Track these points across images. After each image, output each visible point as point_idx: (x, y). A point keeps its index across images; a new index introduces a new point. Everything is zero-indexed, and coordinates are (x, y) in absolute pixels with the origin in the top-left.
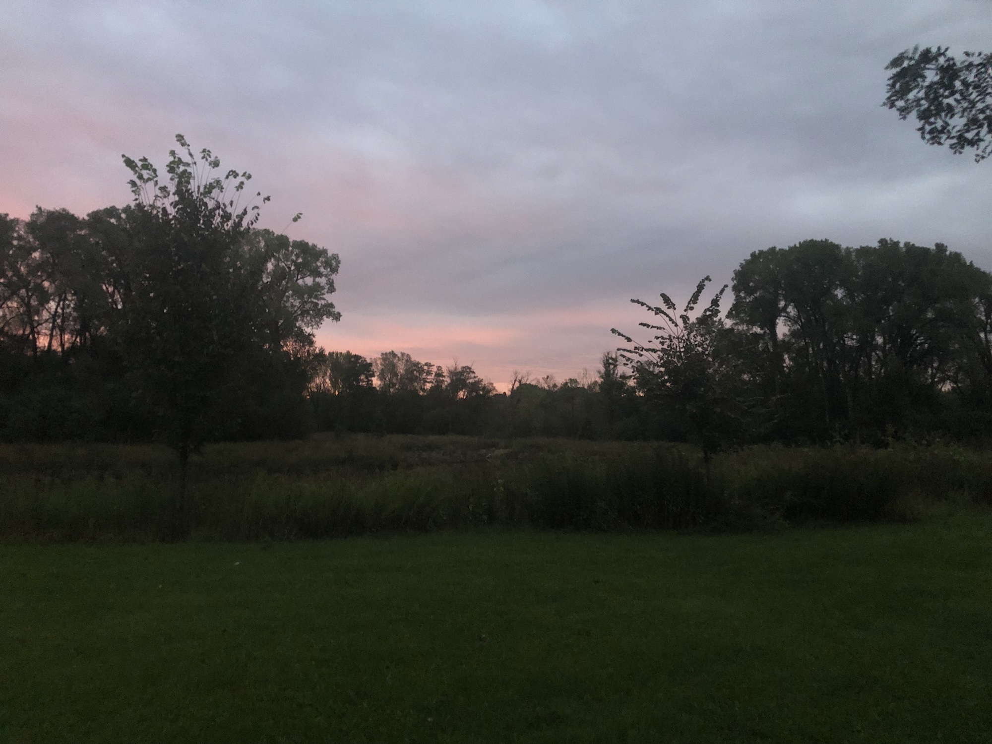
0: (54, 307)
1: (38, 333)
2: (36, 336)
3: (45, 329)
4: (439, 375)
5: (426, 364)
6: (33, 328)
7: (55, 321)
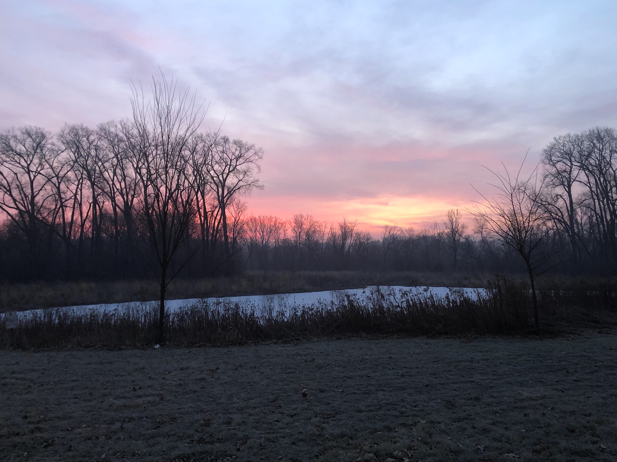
0: (76, 189)
1: (66, 207)
2: (64, 209)
3: (70, 203)
6: (62, 203)
7: (76, 198)
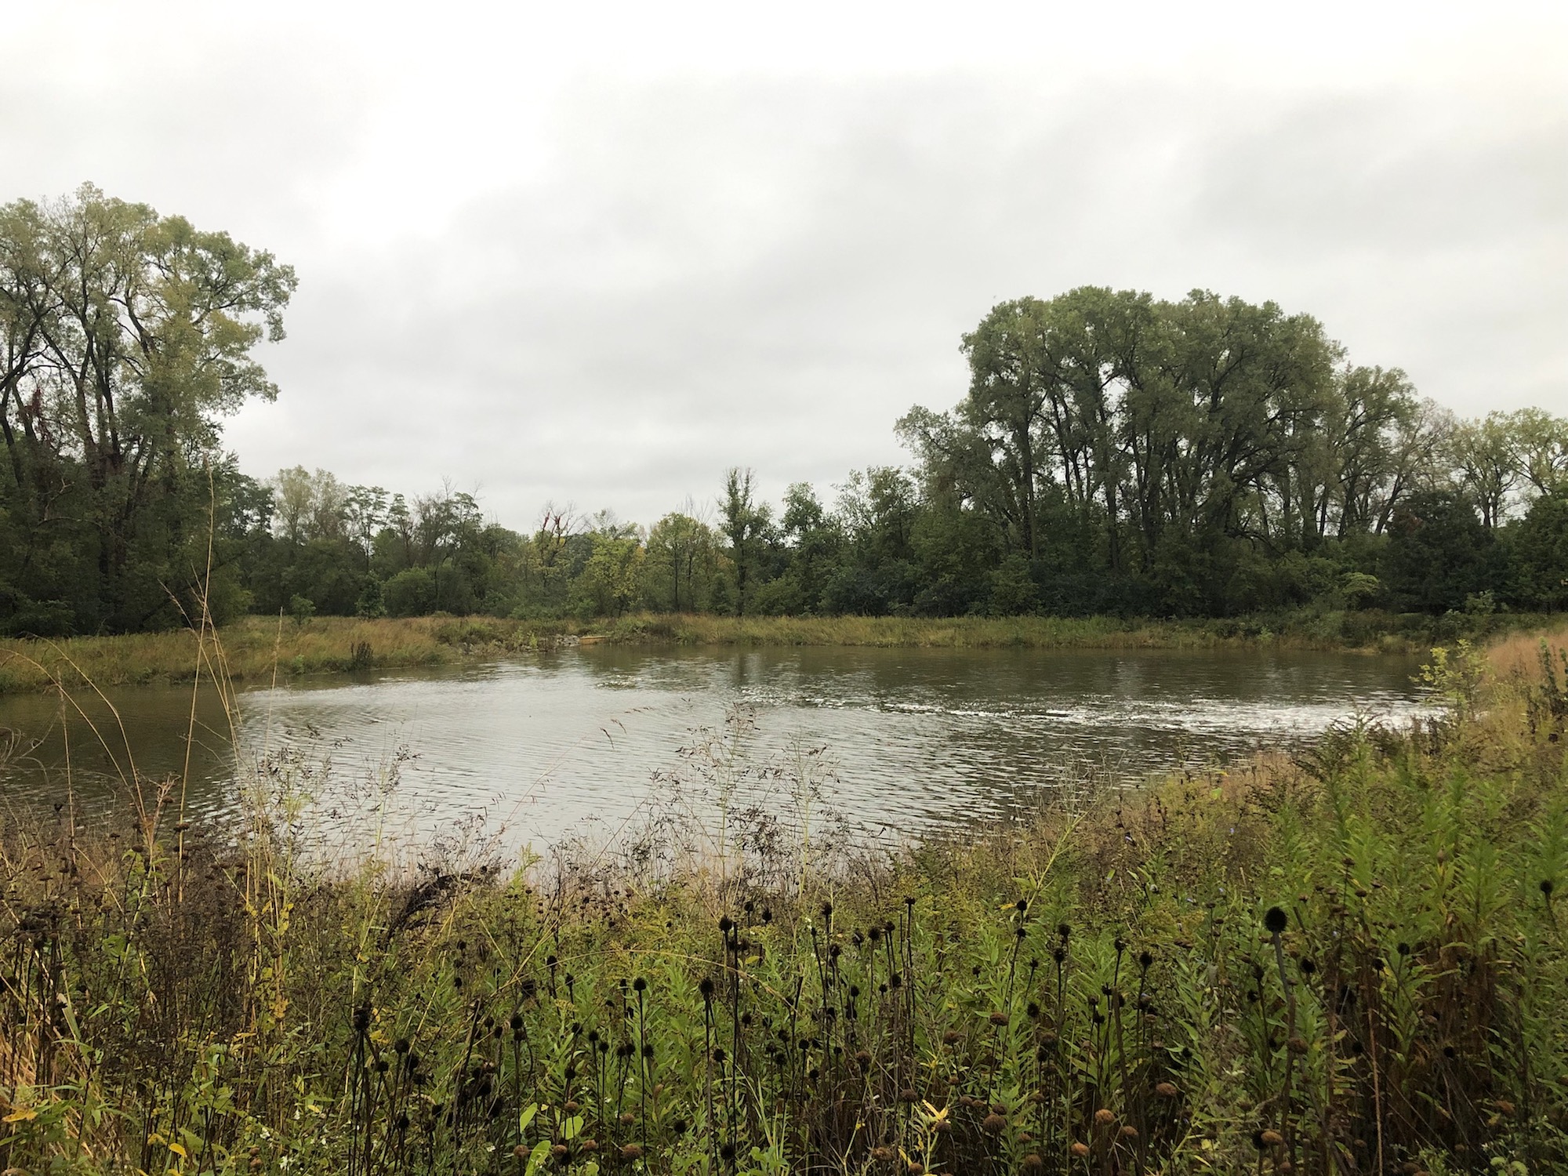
4: (398, 510)
5: (374, 490)
